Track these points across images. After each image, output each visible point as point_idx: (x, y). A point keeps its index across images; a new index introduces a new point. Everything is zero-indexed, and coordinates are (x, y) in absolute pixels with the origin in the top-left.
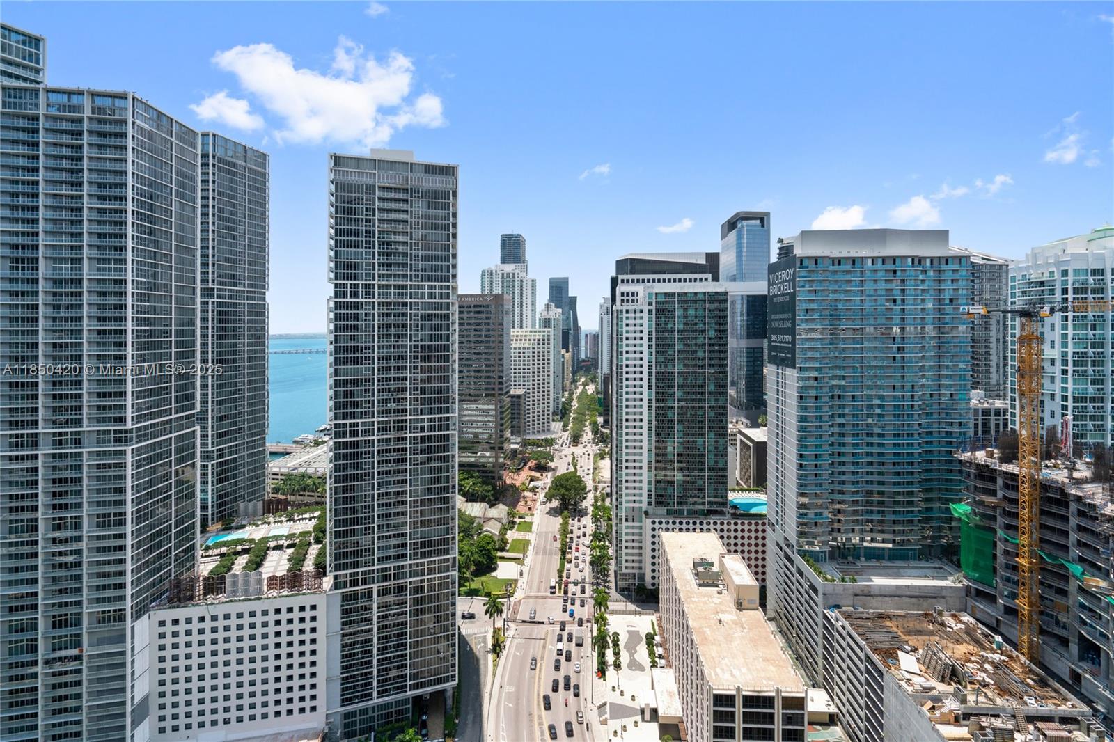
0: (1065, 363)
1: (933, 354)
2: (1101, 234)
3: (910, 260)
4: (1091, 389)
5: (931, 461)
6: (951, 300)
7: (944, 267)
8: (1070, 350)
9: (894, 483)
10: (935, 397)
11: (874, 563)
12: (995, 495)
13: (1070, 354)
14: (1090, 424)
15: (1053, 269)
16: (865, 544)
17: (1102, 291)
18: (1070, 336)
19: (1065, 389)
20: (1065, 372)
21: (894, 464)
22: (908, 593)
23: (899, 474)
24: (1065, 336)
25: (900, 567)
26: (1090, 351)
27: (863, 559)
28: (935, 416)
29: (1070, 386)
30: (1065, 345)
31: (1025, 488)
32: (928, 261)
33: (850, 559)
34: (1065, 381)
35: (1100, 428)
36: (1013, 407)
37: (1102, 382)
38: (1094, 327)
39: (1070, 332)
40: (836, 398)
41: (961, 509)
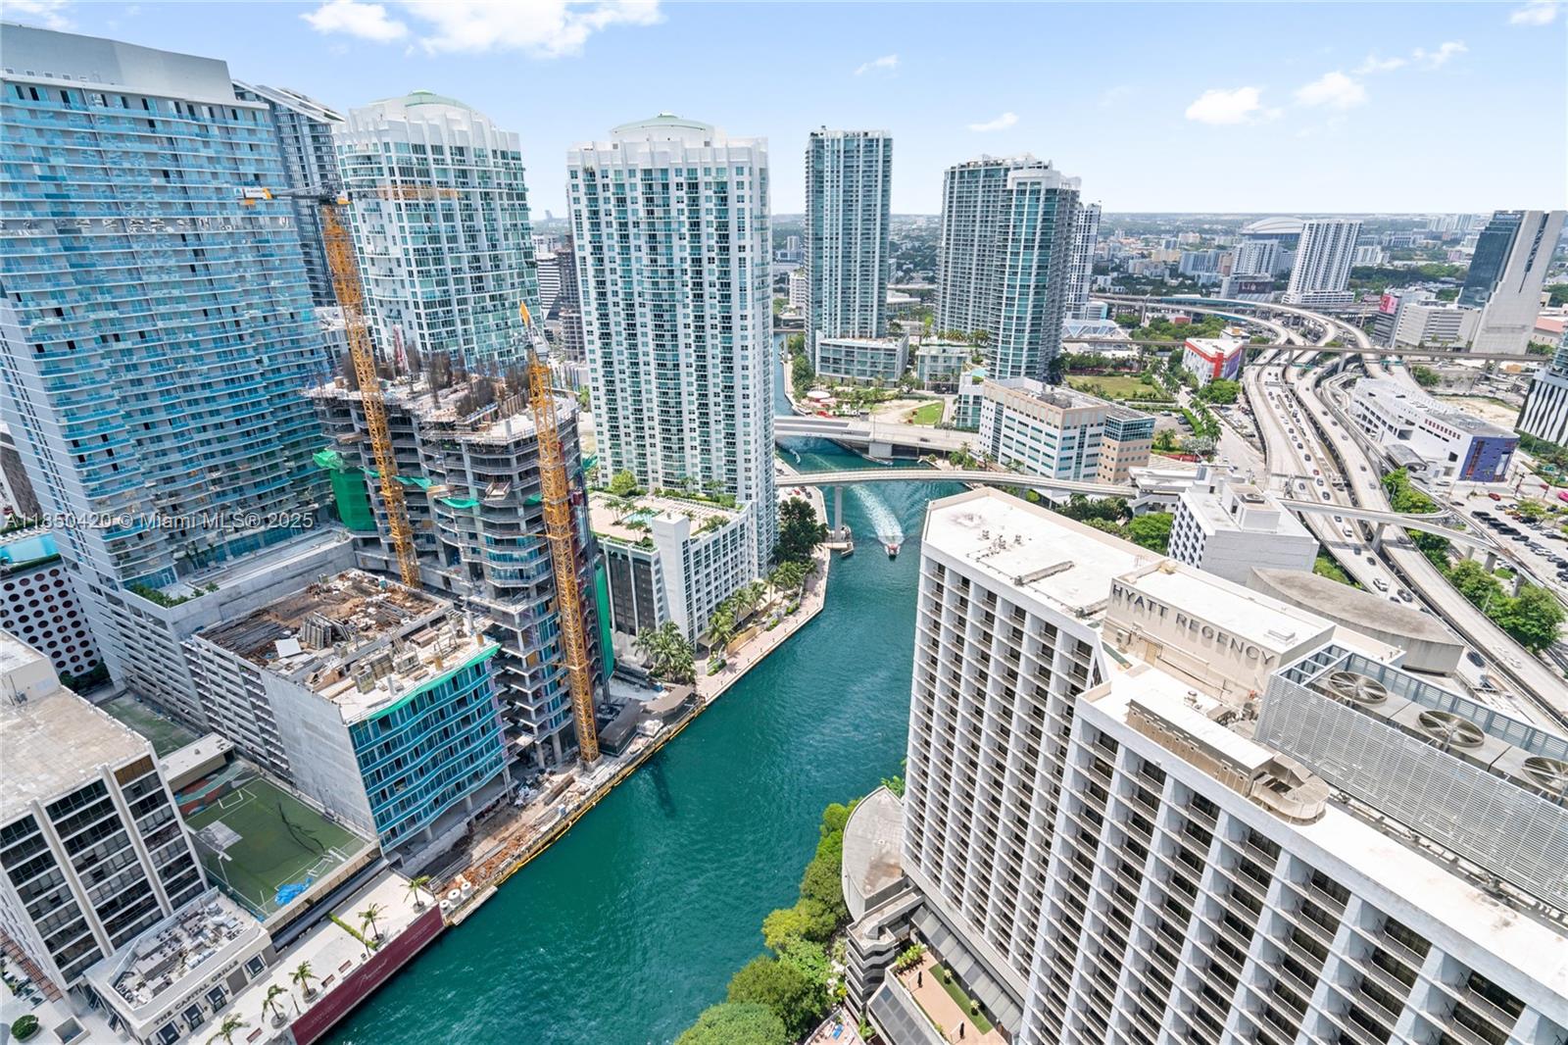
0: (408, 261)
1: (251, 259)
2: (416, 99)
3: (171, 104)
4: (437, 291)
5: (288, 407)
6: (257, 176)
7: (231, 123)
8: (410, 247)
9: (246, 447)
10: (271, 321)
11: (247, 556)
12: (353, 430)
13: (411, 251)
14: (443, 330)
15: (375, 140)
16: (228, 538)
17: (427, 173)
18: (407, 229)
19: (414, 294)
20: (411, 273)
21: (238, 422)
22: (290, 574)
23: (248, 433)
24: (402, 228)
25: (281, 549)
26: (429, 247)
27: (230, 558)
28: (278, 346)
29: (418, 289)
30: (404, 239)
31: (371, 414)
32: (205, 110)
33: (212, 564)
34: (412, 283)
35: (452, 334)
36: (376, 321)
37: (445, 283)
38: (427, 218)
39: (406, 224)
40: (111, 340)
41: (328, 457)
